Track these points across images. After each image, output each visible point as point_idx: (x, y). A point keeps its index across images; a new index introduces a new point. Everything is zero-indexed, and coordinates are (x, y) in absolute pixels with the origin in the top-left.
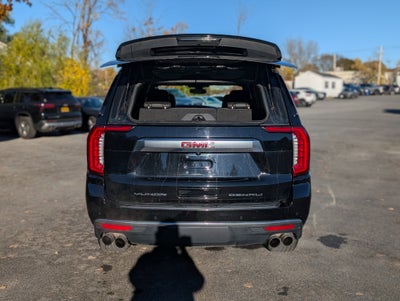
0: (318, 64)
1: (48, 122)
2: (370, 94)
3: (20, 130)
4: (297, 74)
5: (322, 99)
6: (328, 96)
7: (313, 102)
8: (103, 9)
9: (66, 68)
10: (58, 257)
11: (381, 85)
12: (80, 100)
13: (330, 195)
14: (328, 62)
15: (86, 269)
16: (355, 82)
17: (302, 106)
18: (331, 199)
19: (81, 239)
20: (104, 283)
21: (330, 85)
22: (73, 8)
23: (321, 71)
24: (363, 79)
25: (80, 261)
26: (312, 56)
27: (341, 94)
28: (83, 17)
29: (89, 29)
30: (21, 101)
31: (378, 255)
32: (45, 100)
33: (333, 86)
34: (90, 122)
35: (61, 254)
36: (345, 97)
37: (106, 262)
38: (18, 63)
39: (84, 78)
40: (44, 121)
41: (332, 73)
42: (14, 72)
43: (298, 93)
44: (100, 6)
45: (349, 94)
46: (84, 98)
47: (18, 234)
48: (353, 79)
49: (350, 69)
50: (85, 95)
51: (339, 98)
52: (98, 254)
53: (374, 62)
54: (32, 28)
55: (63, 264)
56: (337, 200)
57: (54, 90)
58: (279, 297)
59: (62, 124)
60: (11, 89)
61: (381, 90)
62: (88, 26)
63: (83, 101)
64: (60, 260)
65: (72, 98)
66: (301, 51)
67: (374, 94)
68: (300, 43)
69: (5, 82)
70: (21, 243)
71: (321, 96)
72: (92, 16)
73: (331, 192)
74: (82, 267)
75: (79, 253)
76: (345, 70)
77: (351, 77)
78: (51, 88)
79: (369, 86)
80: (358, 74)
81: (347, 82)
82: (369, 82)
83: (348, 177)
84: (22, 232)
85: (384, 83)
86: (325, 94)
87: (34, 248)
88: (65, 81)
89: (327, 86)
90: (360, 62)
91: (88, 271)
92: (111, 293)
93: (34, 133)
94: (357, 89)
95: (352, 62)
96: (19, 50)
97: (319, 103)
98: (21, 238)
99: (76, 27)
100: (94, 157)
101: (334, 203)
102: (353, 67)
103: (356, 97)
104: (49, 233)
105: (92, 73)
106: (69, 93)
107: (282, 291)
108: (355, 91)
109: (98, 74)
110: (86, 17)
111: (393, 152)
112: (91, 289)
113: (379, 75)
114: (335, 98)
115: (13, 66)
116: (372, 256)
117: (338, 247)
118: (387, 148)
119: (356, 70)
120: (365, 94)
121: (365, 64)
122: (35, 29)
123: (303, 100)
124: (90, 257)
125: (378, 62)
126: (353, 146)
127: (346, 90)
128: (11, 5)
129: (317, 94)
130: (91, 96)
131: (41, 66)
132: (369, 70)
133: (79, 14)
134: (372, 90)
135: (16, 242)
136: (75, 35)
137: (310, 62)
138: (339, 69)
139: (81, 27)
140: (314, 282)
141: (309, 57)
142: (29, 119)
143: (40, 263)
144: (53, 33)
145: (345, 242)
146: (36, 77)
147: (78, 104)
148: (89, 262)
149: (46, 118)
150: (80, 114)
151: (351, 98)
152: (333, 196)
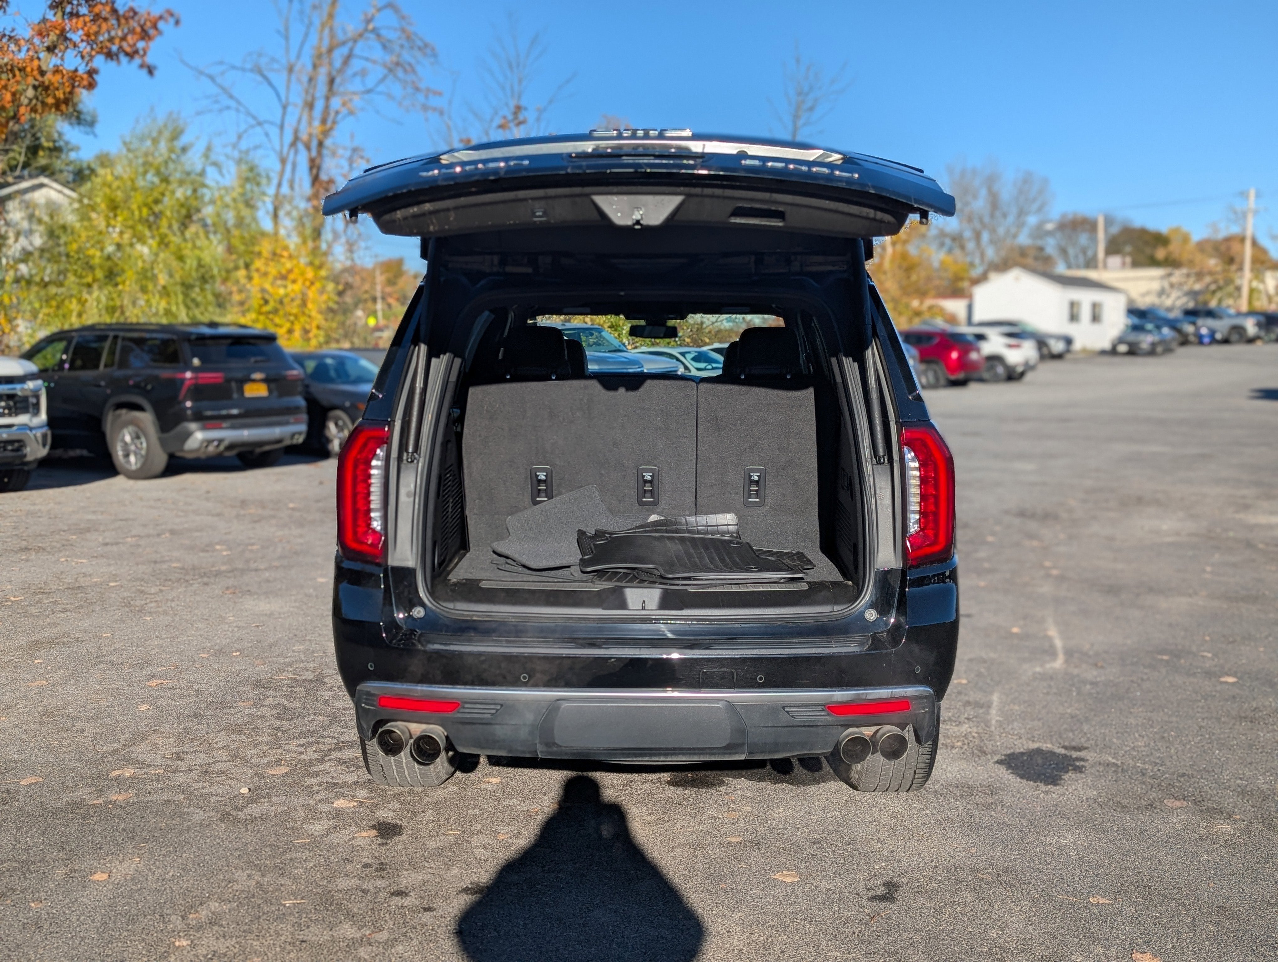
0: (1051, 246)
1: (204, 428)
2: (1214, 341)
3: (119, 453)
4: (982, 279)
5: (1059, 357)
6: (1077, 345)
7: (1028, 367)
8: (370, 81)
9: (258, 264)
10: (250, 801)
11: (1251, 313)
12: (300, 359)
13: (1050, 639)
14: (1083, 239)
15: (328, 832)
16: (1168, 302)
17: (996, 379)
18: (1052, 653)
19: (311, 754)
20: (382, 867)
21: (1086, 313)
22: (279, 79)
23: (1061, 269)
24: (1193, 294)
25: (312, 813)
26: (1032, 220)
27: (1121, 340)
28: (310, 106)
29: (328, 142)
30: (123, 364)
31: (1169, 803)
32: (196, 362)
33: (1096, 318)
34: (332, 428)
35: (256, 795)
36: (1133, 351)
37: (385, 814)
38: (110, 249)
39: (312, 294)
40: (193, 426)
41: (1092, 275)
42: (99, 274)
43: (981, 337)
44: (363, 73)
45: (1146, 340)
46: (311, 356)
47: (132, 743)
48: (1162, 293)
49: (1153, 262)
50: (312, 346)
51: (1113, 352)
52: (362, 793)
53: (1228, 240)
54: (155, 141)
55: (264, 818)
56: (1069, 653)
57: (222, 330)
58: (870, 907)
59: (246, 434)
60: (92, 328)
61: (1250, 325)
62: (326, 133)
63: (311, 365)
64: (255, 810)
65: (279, 353)
66: (994, 203)
67: (1226, 341)
68: (991, 181)
69: (74, 306)
70: (143, 764)
71: (1058, 347)
72: (336, 103)
73: (1053, 632)
74: (317, 828)
75: (309, 791)
76: (1136, 264)
77: (1156, 286)
78: (213, 325)
79: (1211, 314)
80: (1178, 275)
81: (1143, 303)
82: (1213, 304)
83: (1113, 590)
84: (144, 737)
85: (1261, 304)
86: (1069, 341)
87: (181, 778)
88: (255, 302)
89: (1074, 317)
90: (1186, 239)
91: (334, 838)
92: (400, 893)
93: (161, 460)
94: (1173, 325)
95: (1160, 240)
96: (114, 207)
97: (1049, 370)
98: (140, 751)
99: (288, 137)
100: (355, 511)
101: (1059, 663)
102: (1160, 254)
103: (1168, 350)
104: (222, 739)
105: (335, 279)
106: (271, 339)
107: (880, 891)
108: (1166, 331)
109: (356, 281)
110: (319, 105)
111: (1262, 519)
112: (343, 883)
113: (1246, 279)
114: (1103, 353)
115: (96, 255)
116: (1151, 806)
117: (1054, 781)
118: (1246, 507)
119: (1171, 263)
120: (1200, 341)
121: (1202, 246)
122: (163, 146)
123: (995, 359)
124: (340, 803)
125: (1242, 240)
126: (1140, 500)
127: (1136, 328)
128: (92, 73)
129: (1041, 342)
130: (332, 348)
131: (181, 258)
132: (1212, 263)
133: (297, 98)
134: (1221, 326)
135: (127, 761)
136: (283, 161)
137: (1024, 239)
138: (1115, 261)
139: (304, 136)
140: (974, 870)
141: (1021, 225)
142: (147, 418)
143: (199, 816)
144: (218, 155)
145: (1079, 769)
146: (165, 292)
147: (295, 372)
148: (337, 814)
149: (198, 417)
150: (300, 401)
151: (1152, 352)
152: (1058, 643)
